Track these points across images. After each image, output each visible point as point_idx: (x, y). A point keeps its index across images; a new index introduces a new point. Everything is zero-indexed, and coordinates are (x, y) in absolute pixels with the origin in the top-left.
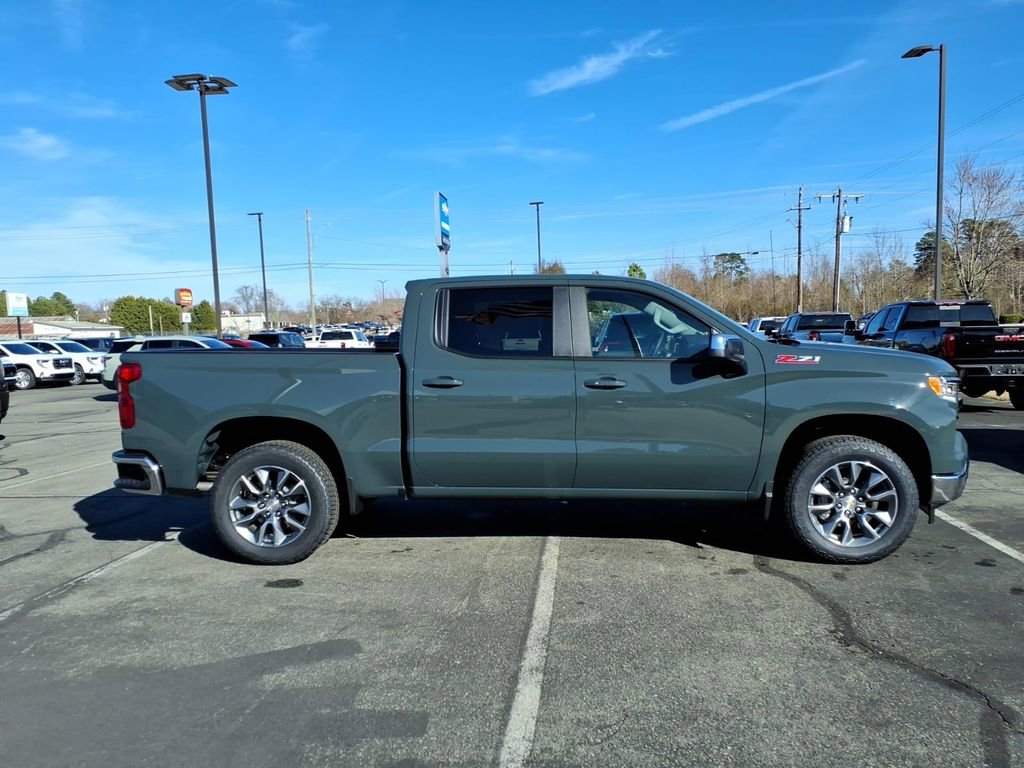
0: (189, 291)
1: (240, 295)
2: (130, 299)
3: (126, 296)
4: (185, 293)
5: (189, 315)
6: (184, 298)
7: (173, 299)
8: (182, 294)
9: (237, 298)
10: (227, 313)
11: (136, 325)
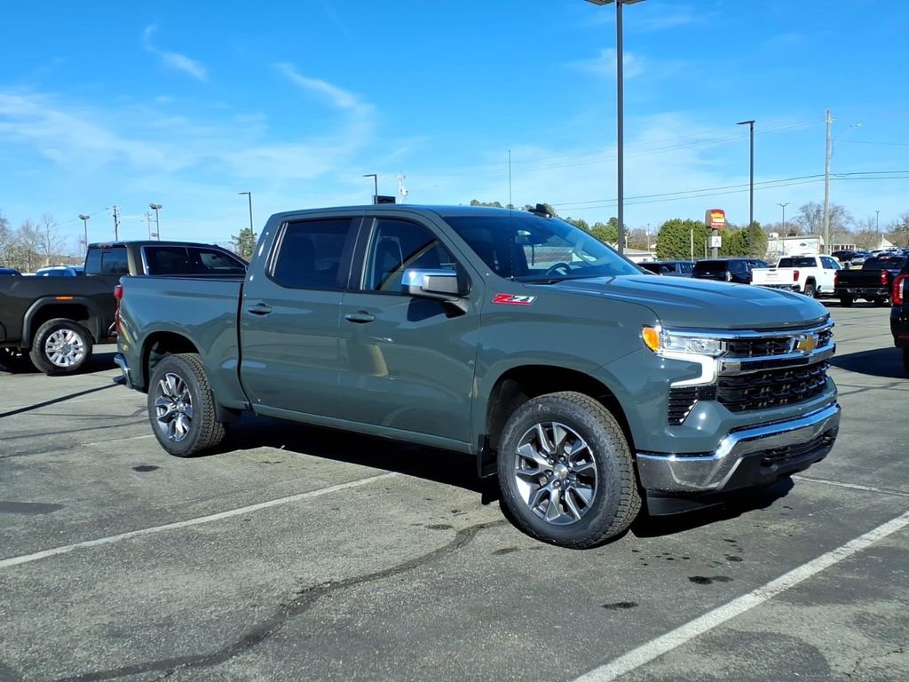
0: (721, 212)
1: (804, 214)
2: (677, 222)
3: (673, 219)
4: (717, 215)
5: (720, 238)
6: (715, 220)
7: (703, 221)
8: (713, 215)
9: (800, 217)
10: (776, 235)
11: (680, 251)
